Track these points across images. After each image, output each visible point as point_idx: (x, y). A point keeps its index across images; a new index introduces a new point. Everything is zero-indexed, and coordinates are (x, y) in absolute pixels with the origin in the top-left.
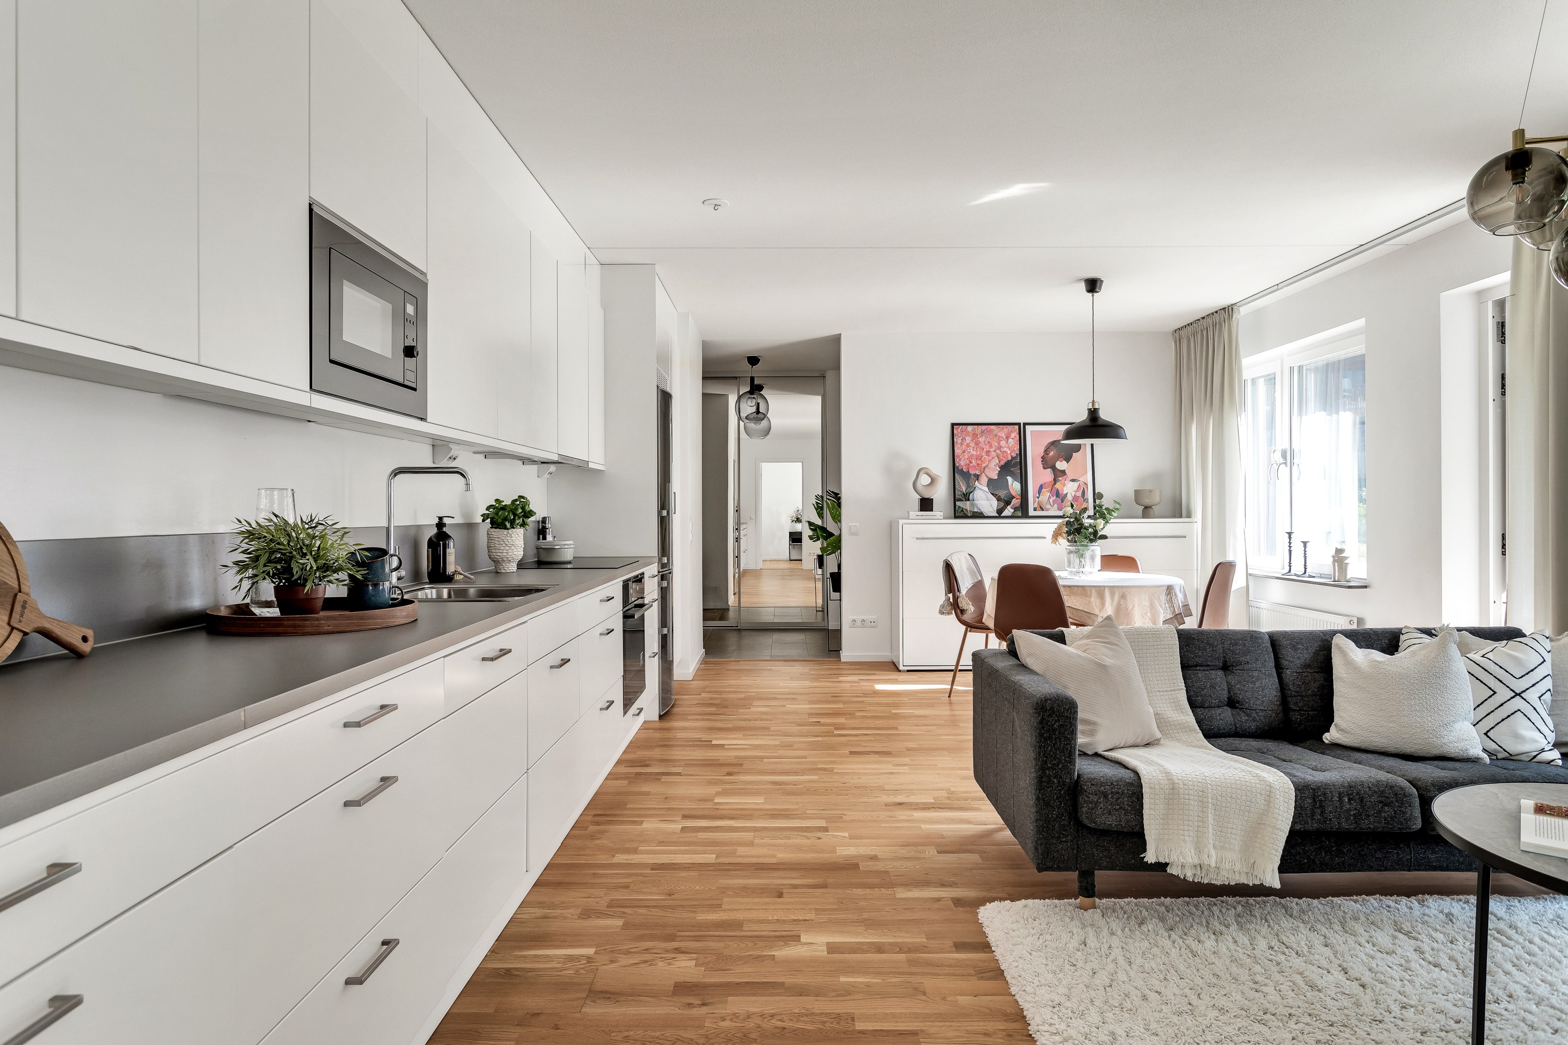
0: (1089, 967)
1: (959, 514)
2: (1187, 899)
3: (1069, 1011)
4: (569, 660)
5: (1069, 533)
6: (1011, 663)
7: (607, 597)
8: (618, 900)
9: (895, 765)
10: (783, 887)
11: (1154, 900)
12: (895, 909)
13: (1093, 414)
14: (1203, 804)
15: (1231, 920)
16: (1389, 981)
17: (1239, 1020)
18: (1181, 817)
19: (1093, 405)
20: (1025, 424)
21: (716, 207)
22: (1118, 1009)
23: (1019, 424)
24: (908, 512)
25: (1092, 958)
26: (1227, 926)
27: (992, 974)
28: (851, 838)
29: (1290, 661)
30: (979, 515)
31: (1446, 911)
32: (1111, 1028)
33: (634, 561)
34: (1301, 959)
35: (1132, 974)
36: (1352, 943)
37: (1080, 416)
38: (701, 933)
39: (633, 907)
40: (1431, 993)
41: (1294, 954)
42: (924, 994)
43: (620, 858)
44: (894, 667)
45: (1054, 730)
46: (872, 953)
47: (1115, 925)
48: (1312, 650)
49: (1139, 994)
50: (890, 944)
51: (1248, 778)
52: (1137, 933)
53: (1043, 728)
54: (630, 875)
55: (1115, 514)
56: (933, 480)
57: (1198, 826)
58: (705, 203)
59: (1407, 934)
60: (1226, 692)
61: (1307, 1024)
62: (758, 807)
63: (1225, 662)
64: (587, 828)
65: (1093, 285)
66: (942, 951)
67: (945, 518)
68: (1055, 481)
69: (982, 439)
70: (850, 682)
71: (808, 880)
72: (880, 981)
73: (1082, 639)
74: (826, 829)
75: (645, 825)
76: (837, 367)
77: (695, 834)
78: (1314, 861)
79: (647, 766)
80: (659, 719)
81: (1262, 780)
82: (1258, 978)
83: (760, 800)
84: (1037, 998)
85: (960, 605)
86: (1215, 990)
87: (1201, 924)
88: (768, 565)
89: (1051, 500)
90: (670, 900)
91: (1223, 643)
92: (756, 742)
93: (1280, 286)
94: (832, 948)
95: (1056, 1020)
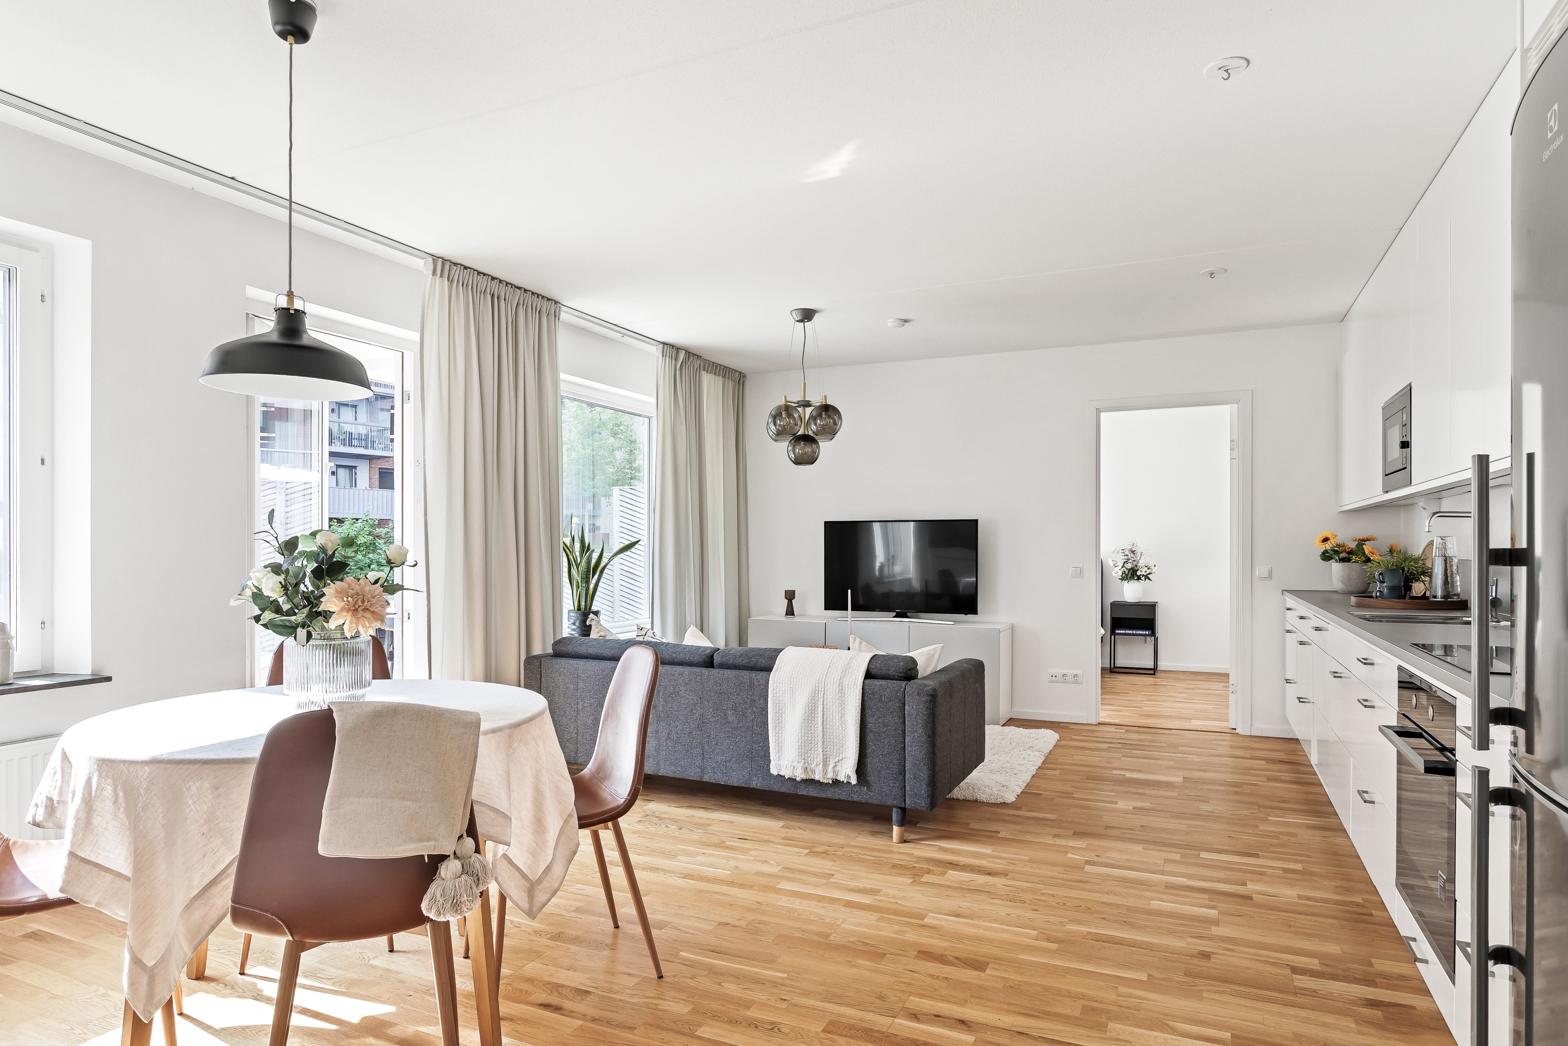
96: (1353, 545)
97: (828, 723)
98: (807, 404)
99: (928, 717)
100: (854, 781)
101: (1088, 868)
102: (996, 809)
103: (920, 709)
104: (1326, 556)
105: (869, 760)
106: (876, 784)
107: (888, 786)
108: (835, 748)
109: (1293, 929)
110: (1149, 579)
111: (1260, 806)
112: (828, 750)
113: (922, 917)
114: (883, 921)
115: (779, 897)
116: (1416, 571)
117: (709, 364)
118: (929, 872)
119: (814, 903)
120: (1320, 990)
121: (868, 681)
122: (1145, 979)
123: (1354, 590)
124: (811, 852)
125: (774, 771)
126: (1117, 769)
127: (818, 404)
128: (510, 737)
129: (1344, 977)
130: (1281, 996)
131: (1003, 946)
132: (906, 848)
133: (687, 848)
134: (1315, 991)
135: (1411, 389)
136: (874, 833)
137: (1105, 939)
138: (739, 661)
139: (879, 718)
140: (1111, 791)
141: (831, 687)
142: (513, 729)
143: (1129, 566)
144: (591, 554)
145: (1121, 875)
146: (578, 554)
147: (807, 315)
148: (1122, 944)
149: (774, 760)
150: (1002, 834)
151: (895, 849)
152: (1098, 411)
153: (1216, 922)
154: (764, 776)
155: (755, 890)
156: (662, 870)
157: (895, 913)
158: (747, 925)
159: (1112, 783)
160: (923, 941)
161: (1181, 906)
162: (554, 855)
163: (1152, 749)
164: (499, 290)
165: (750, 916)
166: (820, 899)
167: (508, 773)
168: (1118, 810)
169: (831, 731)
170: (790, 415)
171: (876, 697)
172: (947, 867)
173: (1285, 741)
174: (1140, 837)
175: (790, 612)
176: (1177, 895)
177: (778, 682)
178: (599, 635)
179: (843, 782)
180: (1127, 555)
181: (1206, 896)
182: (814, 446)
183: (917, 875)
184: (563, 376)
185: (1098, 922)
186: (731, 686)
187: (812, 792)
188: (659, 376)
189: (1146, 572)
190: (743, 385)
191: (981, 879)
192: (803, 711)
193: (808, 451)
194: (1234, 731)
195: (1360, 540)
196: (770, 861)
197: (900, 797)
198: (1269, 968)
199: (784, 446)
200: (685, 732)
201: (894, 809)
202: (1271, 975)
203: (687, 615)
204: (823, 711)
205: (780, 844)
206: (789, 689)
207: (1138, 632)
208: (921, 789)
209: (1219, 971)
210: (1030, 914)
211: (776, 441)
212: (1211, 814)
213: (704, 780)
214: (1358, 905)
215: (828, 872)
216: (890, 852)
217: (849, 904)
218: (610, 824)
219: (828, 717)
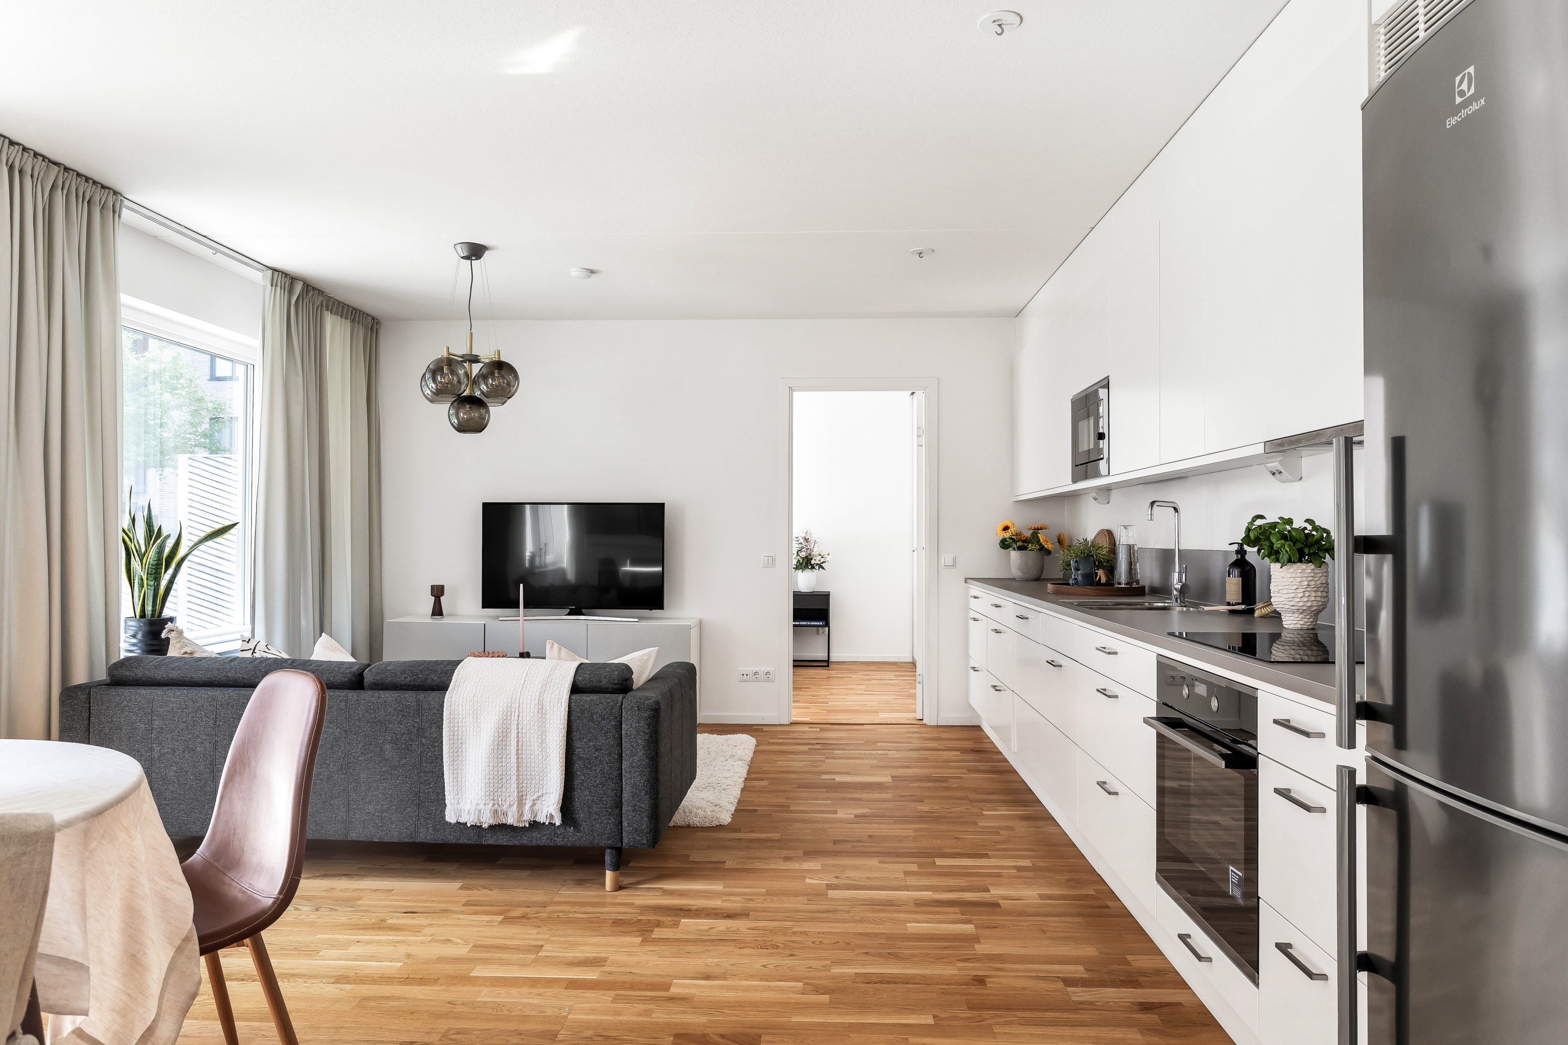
10: (870, 843)
28: (804, 879)
74: (829, 887)
96: (1028, 534)
97: (524, 752)
98: (475, 359)
99: (651, 736)
100: (558, 821)
101: (832, 893)
102: (712, 834)
103: (640, 726)
104: (1005, 544)
105: (576, 794)
106: (586, 822)
107: (602, 823)
108: (533, 782)
109: (1048, 935)
110: (823, 568)
111: (972, 801)
112: (525, 785)
113: (666, 987)
114: (620, 1001)
115: (476, 989)
116: (1102, 558)
117: (333, 303)
118: (658, 924)
119: (525, 990)
120: (1098, 1001)
121: (574, 697)
122: (931, 1021)
123: (1031, 577)
124: (506, 918)
125: (451, 817)
126: (825, 773)
127: (487, 361)
128: (87, 834)
129: (1111, 981)
130: (1065, 1015)
131: (771, 1009)
132: (623, 896)
133: (332, 936)
134: (1092, 1003)
135: (1108, 382)
136: (580, 882)
137: (875, 979)
138: (401, 679)
139: (589, 740)
140: (828, 799)
141: (528, 706)
142: (91, 820)
143: (803, 554)
144: (164, 542)
145: (868, 897)
146: (142, 542)
147: (476, 251)
148: (895, 983)
149: (452, 804)
150: (729, 864)
151: (609, 900)
152: (791, 390)
153: (975, 939)
154: (437, 825)
155: (441, 985)
156: (300, 976)
157: (633, 986)
158: (440, 1040)
159: (825, 790)
160: (675, 1020)
161: (937, 925)
162: (160, 1006)
163: (851, 747)
164: (23, 162)
165: (443, 1025)
166: (533, 982)
167: (83, 894)
168: (841, 821)
169: (529, 761)
170: (453, 372)
171: (586, 715)
172: (678, 915)
173: (967, 728)
174: (872, 849)
175: (437, 611)
176: (930, 913)
177: (457, 704)
178: (183, 651)
179: (544, 823)
180: (801, 543)
181: (957, 910)
182: (483, 411)
183: (645, 931)
184: (124, 298)
185: (863, 958)
186: (390, 713)
187: (503, 840)
188: (266, 308)
189: (820, 560)
190: (377, 334)
191: (722, 925)
192: (492, 739)
193: (475, 416)
194: (920, 722)
195: (1035, 529)
196: (455, 940)
197: (616, 835)
198: (1043, 985)
199: (443, 408)
200: (321, 777)
201: (608, 851)
202: (1048, 993)
203: (302, 619)
204: (518, 737)
205: (462, 913)
206: (471, 712)
207: (812, 623)
208: (641, 824)
209: (1000, 998)
210: (789, 962)
211: (432, 401)
212: (930, 815)
213: (350, 839)
214: (1093, 898)
215: (535, 943)
216: (604, 905)
217: (573, 984)
218: (247, 941)
219: (524, 744)
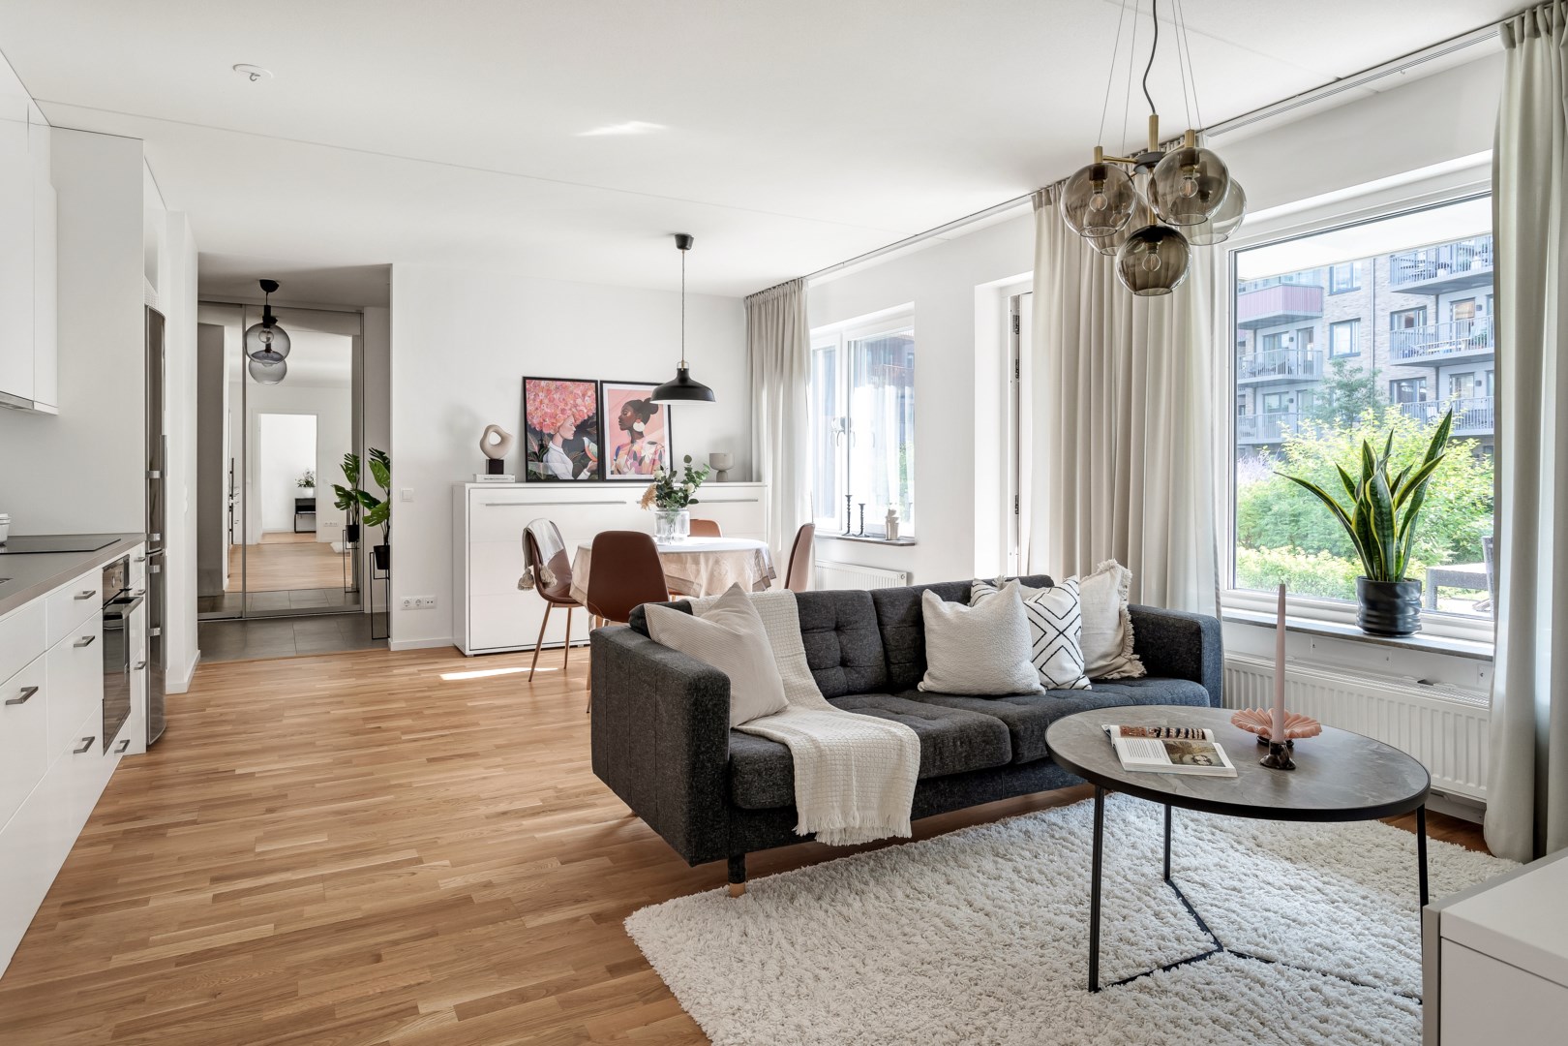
0: (757, 960)
1: (531, 477)
2: (825, 864)
3: (750, 1013)
4: (36, 689)
5: (659, 497)
6: (641, 641)
7: (84, 593)
8: (129, 1023)
9: (487, 768)
10: (379, 947)
11: (796, 871)
12: (528, 943)
13: (683, 374)
14: (847, 767)
15: (867, 877)
16: (1005, 904)
17: (903, 977)
18: (829, 783)
19: (683, 365)
20: (602, 382)
21: (253, 76)
22: (794, 998)
23: (596, 382)
24: (475, 475)
25: (756, 948)
26: (866, 883)
27: (657, 993)
28: (454, 865)
29: (890, 618)
30: (553, 479)
31: (1024, 830)
32: (795, 1020)
33: (113, 541)
34: (933, 902)
35: (798, 955)
36: (968, 875)
37: (670, 377)
38: (274, 1039)
39: (158, 1027)
40: (1036, 908)
41: (926, 898)
42: (589, 1038)
43: (119, 960)
44: (457, 652)
45: (708, 711)
46: (514, 1005)
47: (770, 907)
48: (906, 606)
49: (811, 976)
50: (534, 987)
51: (882, 735)
52: (790, 910)
53: (696, 709)
54: (143, 982)
55: (704, 478)
56: (504, 439)
57: (844, 790)
58: (238, 68)
59: (1003, 857)
60: (839, 652)
61: (958, 965)
62: (322, 848)
63: (837, 623)
64: (55, 925)
65: (683, 242)
66: (596, 980)
67: (516, 482)
68: (632, 442)
69: (557, 396)
70: (403, 675)
71: (410, 931)
72: (532, 1037)
73: (710, 609)
74: (419, 861)
75: (152, 904)
76: (385, 304)
77: (237, 901)
78: (932, 805)
79: (140, 818)
80: (147, 750)
81: (895, 735)
82: (907, 929)
83: (322, 838)
84: (714, 1009)
85: (543, 578)
86: (874, 952)
87: (843, 887)
88: (269, 540)
89: (629, 463)
90: (215, 1003)
91: (836, 605)
92: (300, 764)
93: (846, 264)
94: (463, 1012)
95: (741, 1029)
